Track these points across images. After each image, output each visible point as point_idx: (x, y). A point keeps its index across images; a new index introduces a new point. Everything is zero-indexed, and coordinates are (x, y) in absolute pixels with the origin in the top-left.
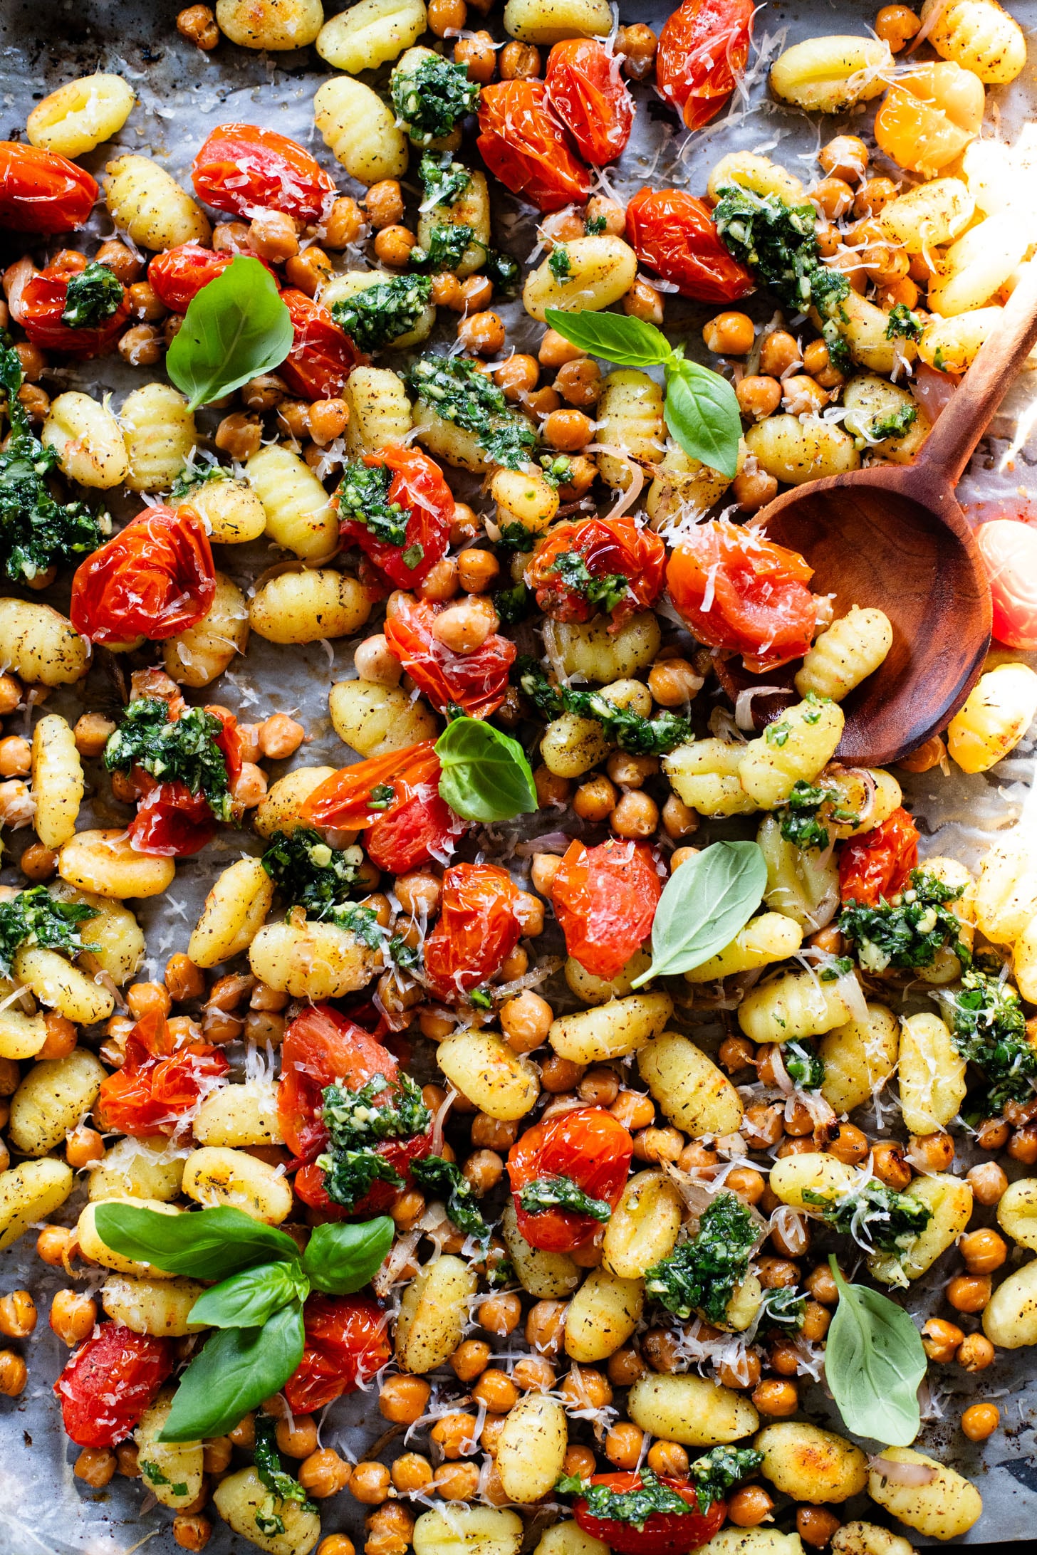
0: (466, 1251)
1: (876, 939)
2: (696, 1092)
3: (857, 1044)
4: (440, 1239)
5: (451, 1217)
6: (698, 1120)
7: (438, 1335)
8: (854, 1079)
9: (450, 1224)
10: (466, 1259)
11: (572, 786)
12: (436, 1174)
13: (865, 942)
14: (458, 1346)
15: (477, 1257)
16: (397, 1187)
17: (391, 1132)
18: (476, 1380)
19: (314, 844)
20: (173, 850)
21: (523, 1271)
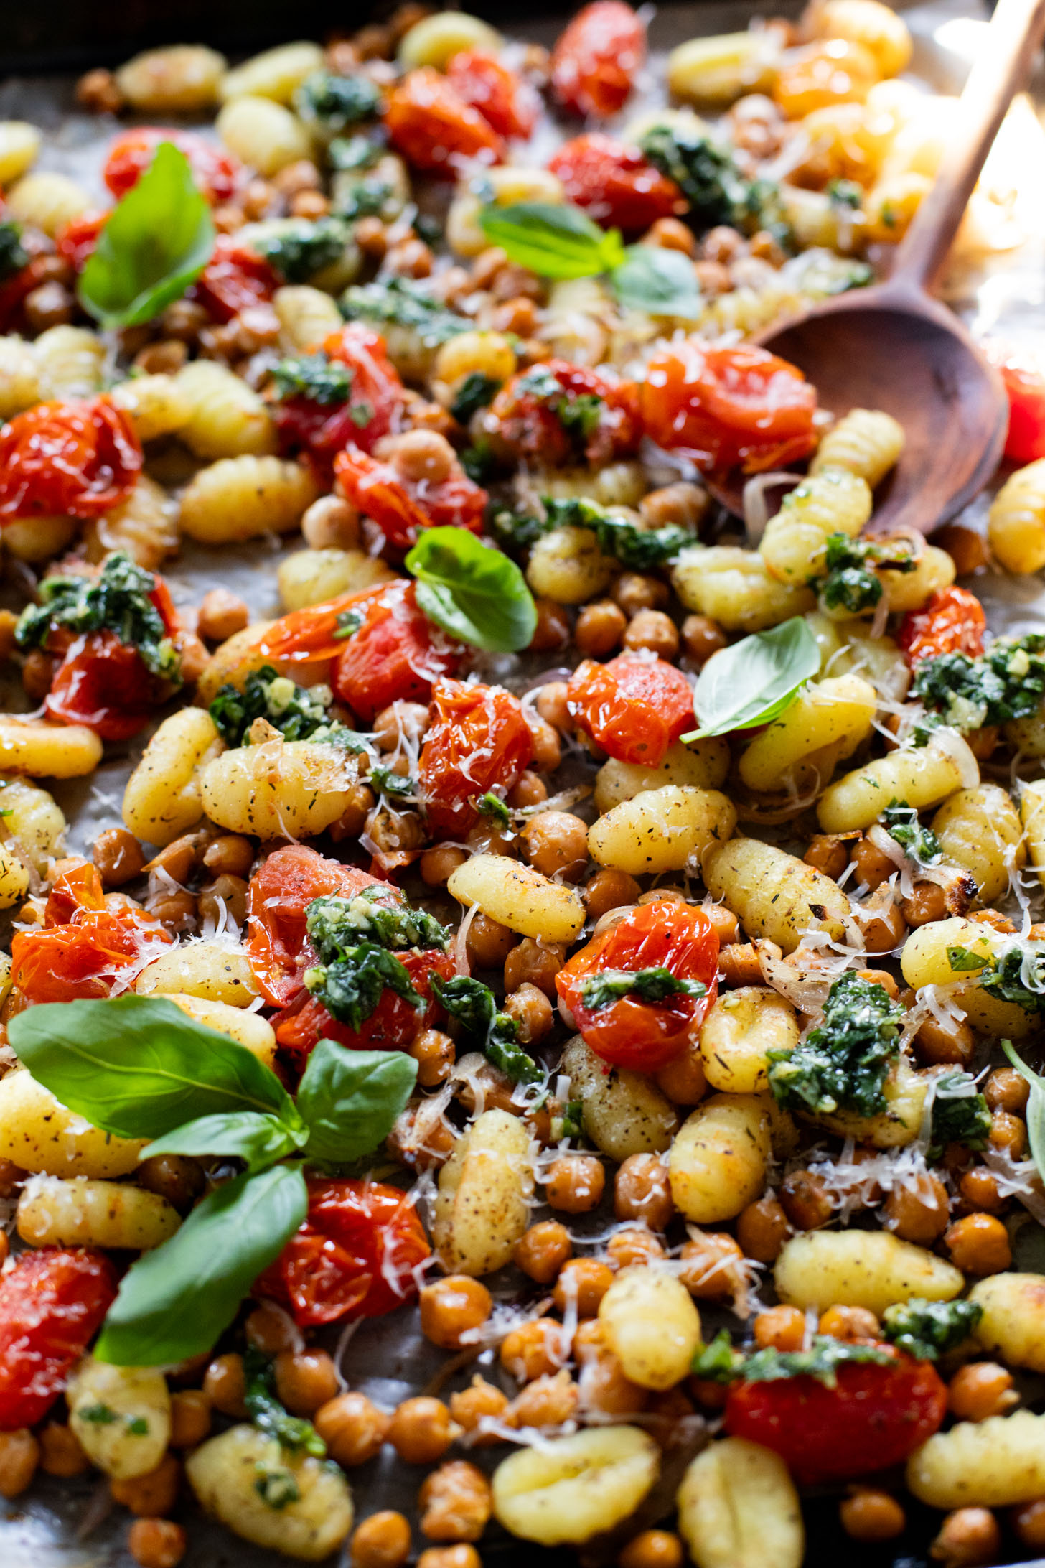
0: (518, 1099)
1: (964, 691)
2: (784, 880)
3: (970, 807)
4: (481, 1087)
5: (494, 1060)
6: (795, 913)
7: (494, 1198)
8: (978, 847)
9: (492, 1070)
10: (519, 1112)
11: (570, 610)
12: (465, 999)
13: (951, 695)
14: (522, 1231)
15: (532, 1106)
16: (416, 1006)
17: (400, 938)
18: (555, 1271)
19: (270, 681)
20: (98, 717)
21: (597, 1112)
